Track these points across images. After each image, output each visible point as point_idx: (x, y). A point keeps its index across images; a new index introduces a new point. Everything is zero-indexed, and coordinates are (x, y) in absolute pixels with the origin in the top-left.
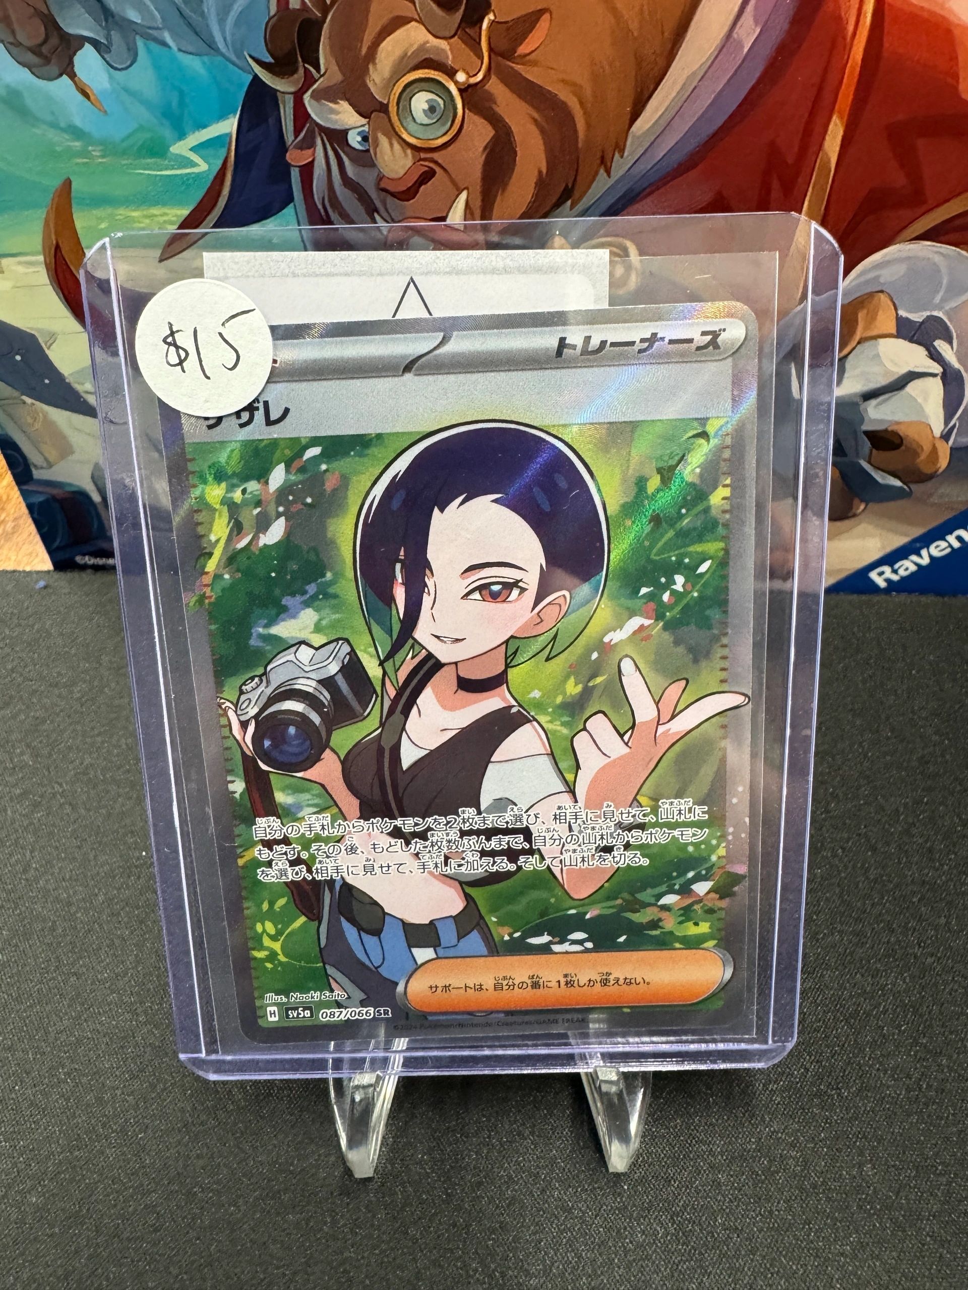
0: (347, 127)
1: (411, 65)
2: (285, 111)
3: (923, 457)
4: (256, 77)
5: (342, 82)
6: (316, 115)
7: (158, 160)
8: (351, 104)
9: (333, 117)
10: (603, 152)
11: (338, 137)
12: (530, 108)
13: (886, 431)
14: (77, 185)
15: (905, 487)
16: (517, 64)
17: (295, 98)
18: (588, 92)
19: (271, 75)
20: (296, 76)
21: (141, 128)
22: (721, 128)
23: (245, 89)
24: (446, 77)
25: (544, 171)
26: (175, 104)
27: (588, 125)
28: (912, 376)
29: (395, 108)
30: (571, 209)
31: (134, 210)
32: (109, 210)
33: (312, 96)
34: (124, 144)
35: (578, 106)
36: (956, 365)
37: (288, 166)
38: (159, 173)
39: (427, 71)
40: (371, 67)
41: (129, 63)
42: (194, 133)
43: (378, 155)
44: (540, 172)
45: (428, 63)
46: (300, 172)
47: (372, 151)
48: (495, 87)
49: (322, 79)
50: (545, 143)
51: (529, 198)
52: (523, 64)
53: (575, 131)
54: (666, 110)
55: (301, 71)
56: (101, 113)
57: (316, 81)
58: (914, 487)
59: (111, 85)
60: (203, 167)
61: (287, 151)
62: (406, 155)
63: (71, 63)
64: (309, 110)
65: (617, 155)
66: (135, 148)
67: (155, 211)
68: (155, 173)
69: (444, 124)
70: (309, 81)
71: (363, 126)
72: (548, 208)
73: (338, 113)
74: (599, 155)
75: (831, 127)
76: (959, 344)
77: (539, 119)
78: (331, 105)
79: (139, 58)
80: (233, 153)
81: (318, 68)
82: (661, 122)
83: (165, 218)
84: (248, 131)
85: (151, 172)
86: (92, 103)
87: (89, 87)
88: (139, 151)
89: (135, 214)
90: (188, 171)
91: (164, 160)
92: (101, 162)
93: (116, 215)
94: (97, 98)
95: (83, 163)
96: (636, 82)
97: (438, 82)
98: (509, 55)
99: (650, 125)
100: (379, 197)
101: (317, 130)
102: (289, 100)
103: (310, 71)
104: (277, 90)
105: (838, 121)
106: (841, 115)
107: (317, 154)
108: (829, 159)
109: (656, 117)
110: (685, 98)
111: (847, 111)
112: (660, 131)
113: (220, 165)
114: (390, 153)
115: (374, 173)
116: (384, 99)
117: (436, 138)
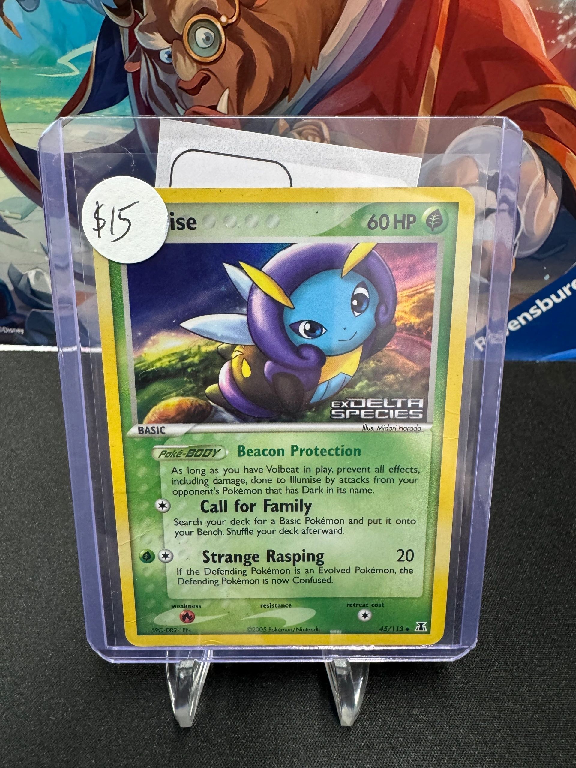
0: (159, 49)
1: (195, 12)
2: (123, 38)
4: (107, 17)
5: (156, 21)
6: (142, 41)
7: (51, 68)
8: (161, 35)
9: (151, 42)
10: (305, 66)
11: (154, 55)
12: (263, 38)
14: (3, 83)
16: (255, 11)
17: (129, 31)
18: (295, 28)
19: (115, 16)
20: (130, 17)
21: (41, 48)
22: (372, 53)
23: (101, 24)
24: (215, 19)
25: (272, 77)
26: (61, 33)
27: (297, 50)
29: (187, 37)
30: (289, 101)
31: (36, 99)
32: (22, 99)
33: (139, 29)
34: (32, 57)
35: (290, 38)
37: (126, 72)
39: (204, 15)
40: (172, 12)
41: (34, 8)
42: (71, 51)
43: (177, 66)
44: (270, 79)
45: (205, 10)
46: (133, 76)
47: (174, 65)
48: (243, 25)
49: (145, 19)
50: (272, 60)
51: (264, 94)
52: (259, 12)
53: (289, 54)
54: (341, 40)
55: (133, 14)
56: (18, 38)
57: (142, 20)
59: (24, 21)
60: (77, 73)
61: (124, 63)
62: (193, 66)
63: (1, 7)
64: (138, 38)
65: (313, 68)
66: (38, 60)
67: (47, 100)
68: (49, 76)
69: (215, 48)
70: (137, 20)
71: (168, 48)
72: (275, 101)
73: (154, 40)
74: (303, 68)
75: (433, 53)
77: (269, 46)
78: (151, 35)
79: (40, 5)
80: (94, 64)
81: (143, 13)
82: (338, 48)
83: (55, 104)
84: (103, 50)
85: (46, 75)
86: (13, 32)
87: (12, 22)
88: (40, 62)
89: (37, 101)
90: (68, 75)
91: (54, 68)
92: (17, 69)
93: (26, 102)
94: (16, 29)
95: (7, 69)
96: (322, 24)
97: (211, 22)
98: (250, 6)
99: (331, 50)
100: (178, 93)
101: (142, 50)
102: (126, 32)
103: (138, 14)
104: (119, 26)
105: (437, 50)
106: (438, 46)
107: (142, 65)
108: (433, 73)
109: (335, 45)
110: (350, 34)
111: (442, 44)
112: (337, 54)
113: (86, 72)
114: (184, 65)
115: (175, 77)
116: (180, 32)
117: (211, 57)
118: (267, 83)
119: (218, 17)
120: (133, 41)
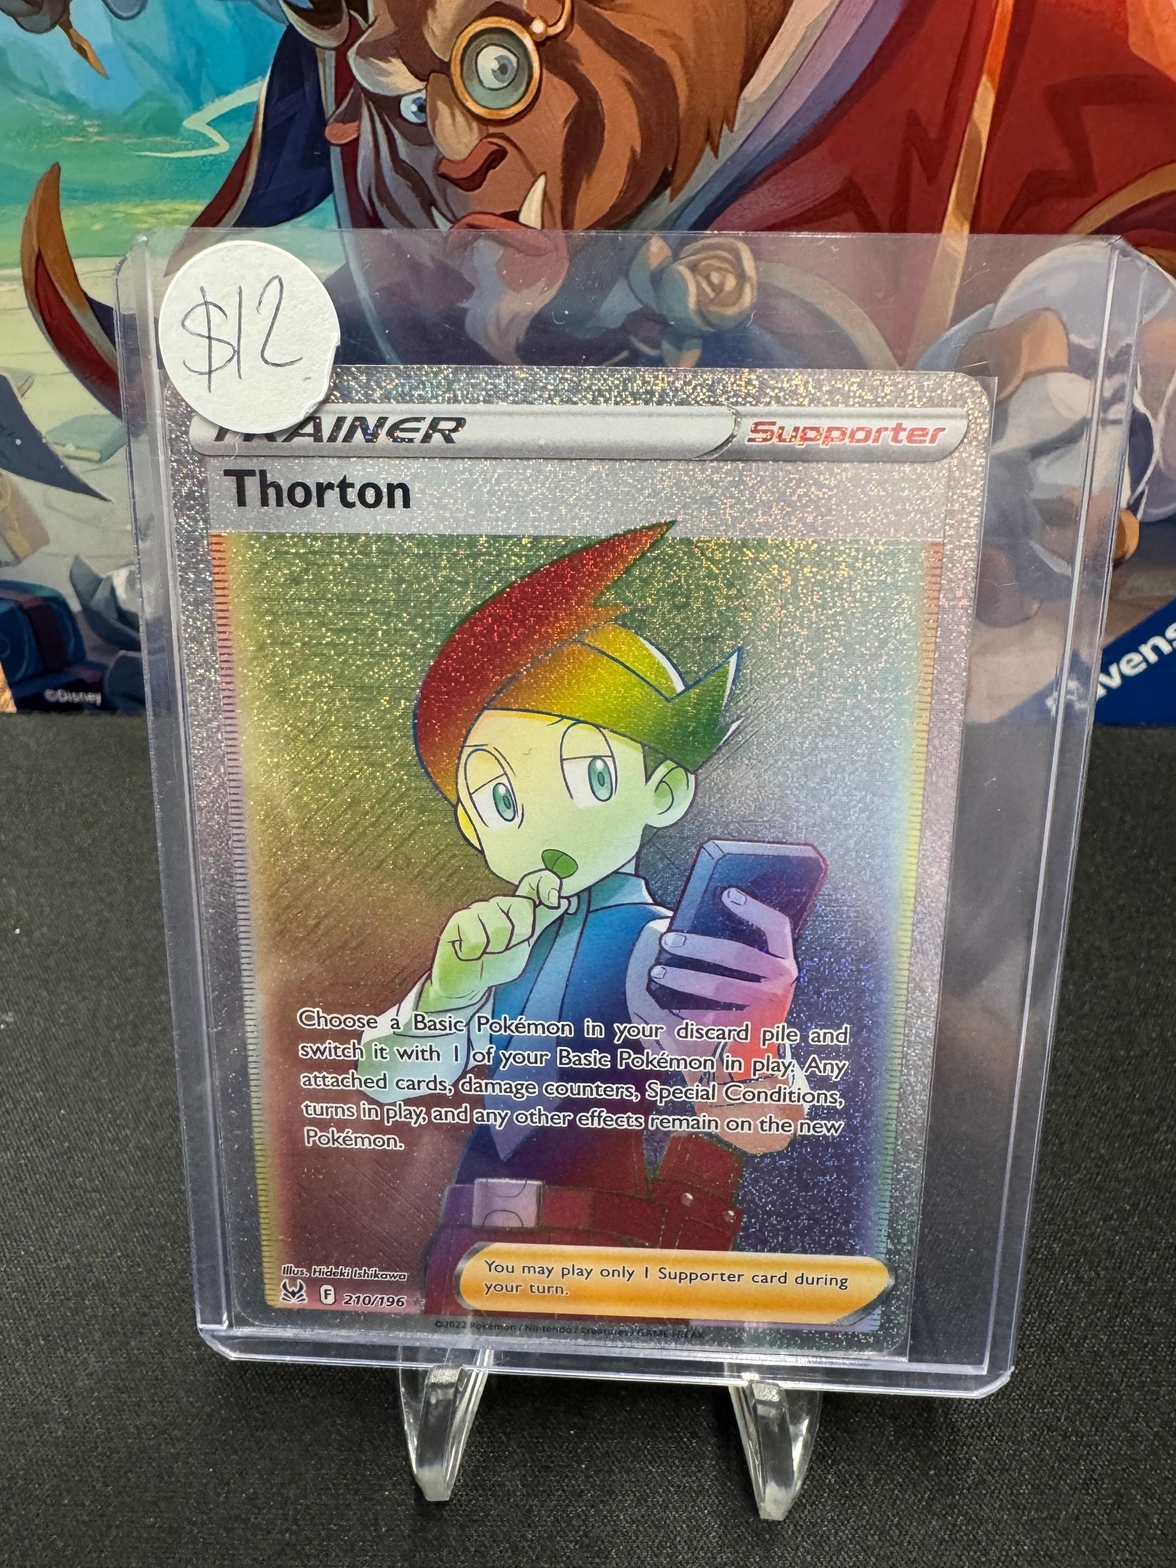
0: (400, 93)
1: (477, 13)
2: (324, 72)
4: (291, 28)
5: (395, 33)
6: (363, 77)
7: (169, 138)
8: (404, 63)
9: (383, 79)
10: (709, 124)
11: (389, 106)
12: (621, 67)
13: (1060, 499)
16: (605, 9)
17: (337, 55)
18: (690, 44)
19: (308, 25)
20: (338, 26)
21: (149, 96)
22: (849, 93)
23: (277, 43)
24: (520, 27)
25: (638, 149)
26: (191, 64)
27: (691, 90)
29: (458, 68)
30: (672, 200)
31: (137, 206)
32: (107, 206)
33: (358, 53)
34: (129, 117)
35: (678, 64)
36: (1142, 409)
37: (327, 145)
38: (168, 155)
39: (496, 19)
41: (135, 11)
42: (213, 101)
43: (437, 129)
44: (633, 151)
45: (498, 9)
46: (342, 153)
47: (430, 126)
48: (579, 39)
49: (370, 30)
50: (639, 112)
51: (620, 185)
52: (612, 9)
53: (676, 98)
55: (345, 19)
56: (101, 77)
57: (363, 32)
59: (115, 39)
60: (223, 147)
61: (325, 125)
62: (471, 129)
63: (66, 10)
64: (354, 71)
65: (725, 129)
66: (141, 123)
67: (161, 206)
68: (164, 155)
69: (517, 90)
70: (355, 32)
71: (419, 91)
72: (643, 199)
73: (388, 74)
74: (704, 129)
75: (980, 90)
76: (1144, 383)
77: (631, 81)
78: (382, 64)
79: (149, 5)
80: (260, 129)
81: (365, 17)
82: (778, 83)
83: (175, 216)
84: (279, 99)
85: (158, 154)
86: (89, 62)
87: (86, 41)
88: (145, 126)
89: (138, 211)
90: (204, 152)
91: (176, 138)
92: (97, 142)
93: (114, 212)
94: (95, 56)
95: (76, 143)
96: (747, 34)
97: (511, 34)
99: (763, 90)
100: (437, 185)
101: (363, 97)
102: (331, 57)
103: (356, 20)
104: (315, 45)
105: (988, 84)
106: (991, 74)
107: (362, 129)
108: (979, 133)
109: (772, 78)
110: (805, 53)
111: (999, 70)
112: (777, 97)
113: (244, 145)
114: (451, 128)
115: (431, 154)
116: (444, 55)
117: (509, 107)
118: (625, 161)
119: (526, 22)
120: (344, 78)
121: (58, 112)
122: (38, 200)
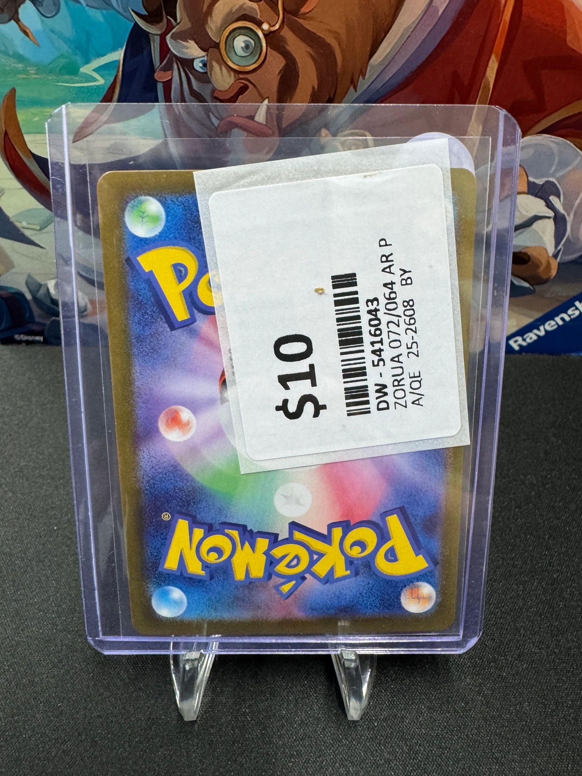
0: (193, 57)
1: (234, 19)
2: (154, 46)
3: (542, 269)
4: (136, 24)
5: (191, 28)
6: (175, 49)
7: (73, 77)
8: (196, 43)
9: (185, 50)
10: (352, 76)
11: (187, 64)
12: (308, 47)
13: (520, 252)
14: (19, 93)
15: (531, 288)
16: (301, 19)
17: (161, 38)
18: (344, 37)
19: (145, 23)
20: (161, 24)
21: (62, 56)
22: (424, 62)
23: (129, 32)
24: (256, 26)
25: (316, 87)
26: (84, 40)
27: (344, 59)
28: (536, 218)
29: (224, 45)
32: (41, 109)
33: (171, 37)
34: (51, 66)
35: (338, 47)
36: (562, 211)
37: (157, 81)
38: (72, 85)
39: (244, 22)
40: (209, 19)
41: (54, 13)
42: (95, 59)
43: (213, 76)
44: (313, 88)
45: (245, 17)
46: (163, 85)
47: (209, 74)
48: (287, 33)
49: (178, 26)
50: (317, 70)
52: (304, 19)
53: (336, 62)
54: (391, 50)
55: (165, 20)
56: (36, 46)
57: (174, 27)
58: (536, 287)
59: (43, 27)
60: (101, 81)
61: (154, 72)
62: (230, 75)
63: (17, 12)
64: (170, 46)
65: (361, 77)
66: (58, 69)
68: (70, 85)
69: (255, 56)
70: (170, 27)
71: (204, 56)
73: (187, 48)
74: (350, 78)
75: (491, 61)
76: (565, 198)
77: (313, 54)
78: (184, 43)
79: (61, 11)
80: (120, 73)
81: (176, 20)
82: (388, 57)
84: (131, 59)
85: (67, 85)
86: (30, 39)
87: (28, 28)
88: (60, 71)
90: (91, 84)
91: (76, 77)
92: (35, 78)
93: (44, 112)
94: (33, 35)
95: (24, 78)
96: (373, 32)
97: (251, 30)
98: (295, 13)
99: (381, 59)
101: (174, 59)
102: (157, 39)
103: (170, 20)
104: (149, 33)
105: (495, 59)
106: (496, 54)
107: (174, 75)
108: (489, 83)
109: (385, 54)
110: (403, 42)
111: (500, 53)
112: (388, 63)
113: (112, 81)
114: (220, 75)
115: (210, 87)
116: (217, 39)
117: (250, 65)
118: (309, 92)
119: (259, 24)
120: (164, 49)
121: (14, 63)
122: (5, 105)
